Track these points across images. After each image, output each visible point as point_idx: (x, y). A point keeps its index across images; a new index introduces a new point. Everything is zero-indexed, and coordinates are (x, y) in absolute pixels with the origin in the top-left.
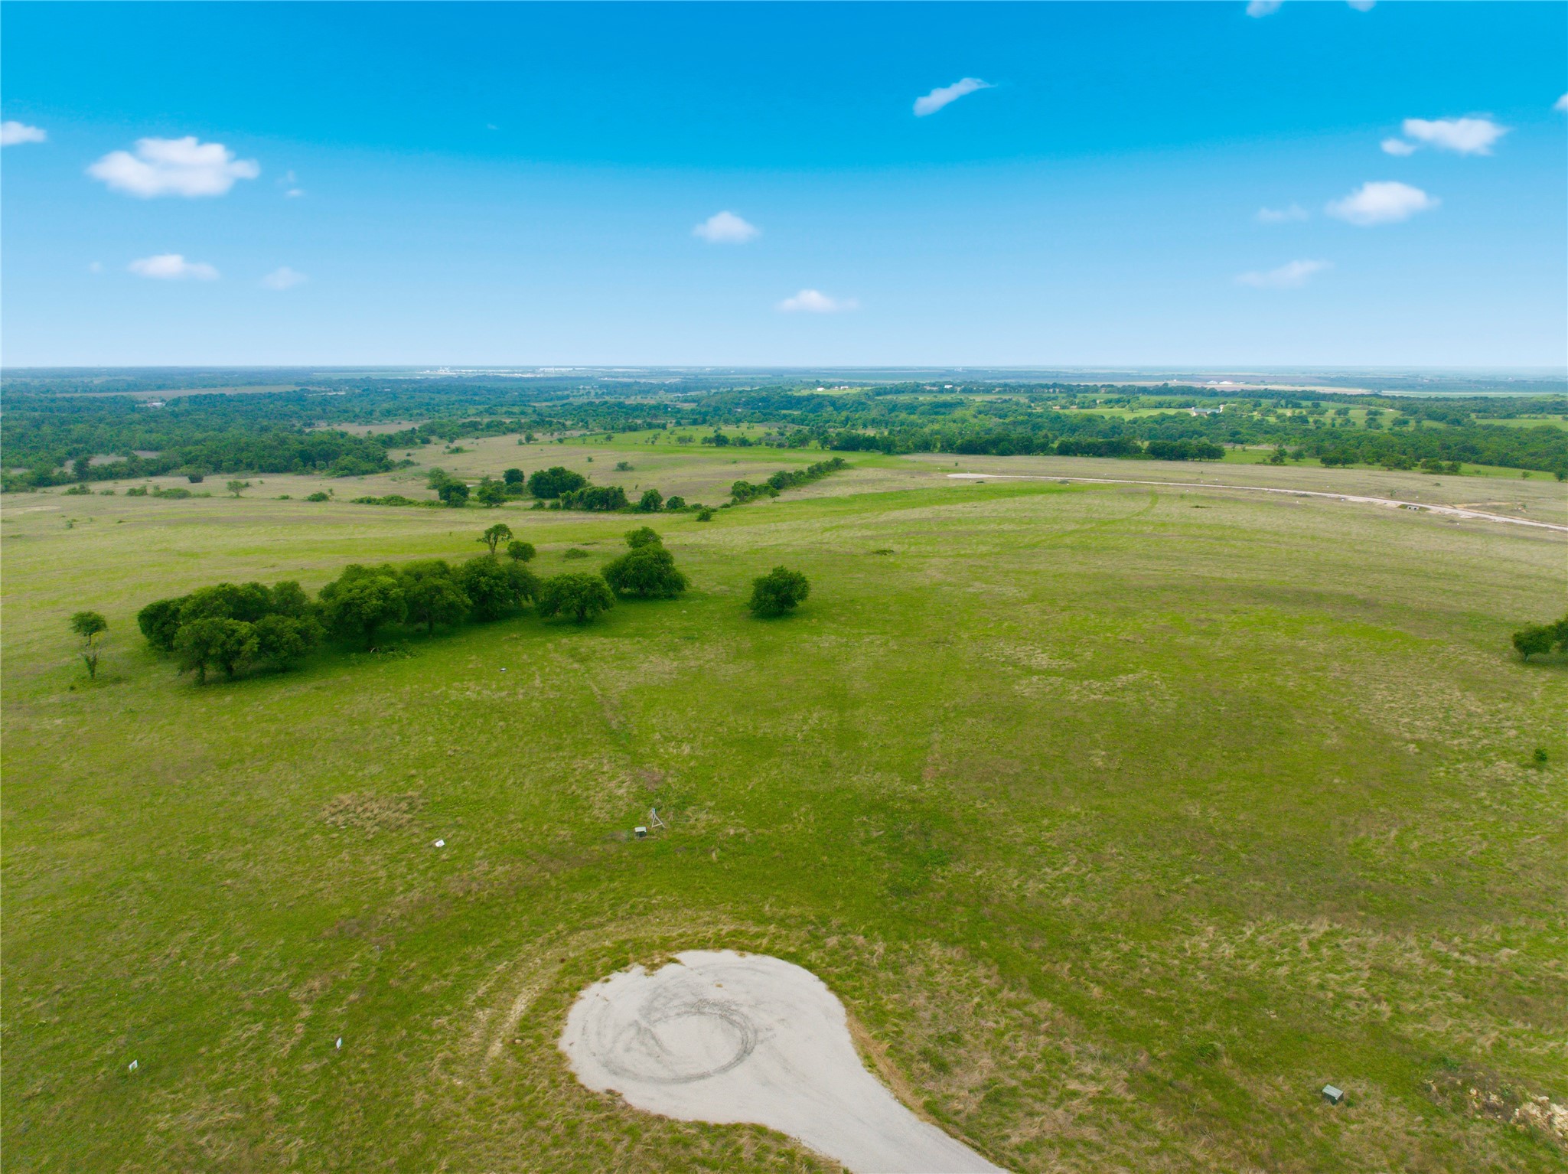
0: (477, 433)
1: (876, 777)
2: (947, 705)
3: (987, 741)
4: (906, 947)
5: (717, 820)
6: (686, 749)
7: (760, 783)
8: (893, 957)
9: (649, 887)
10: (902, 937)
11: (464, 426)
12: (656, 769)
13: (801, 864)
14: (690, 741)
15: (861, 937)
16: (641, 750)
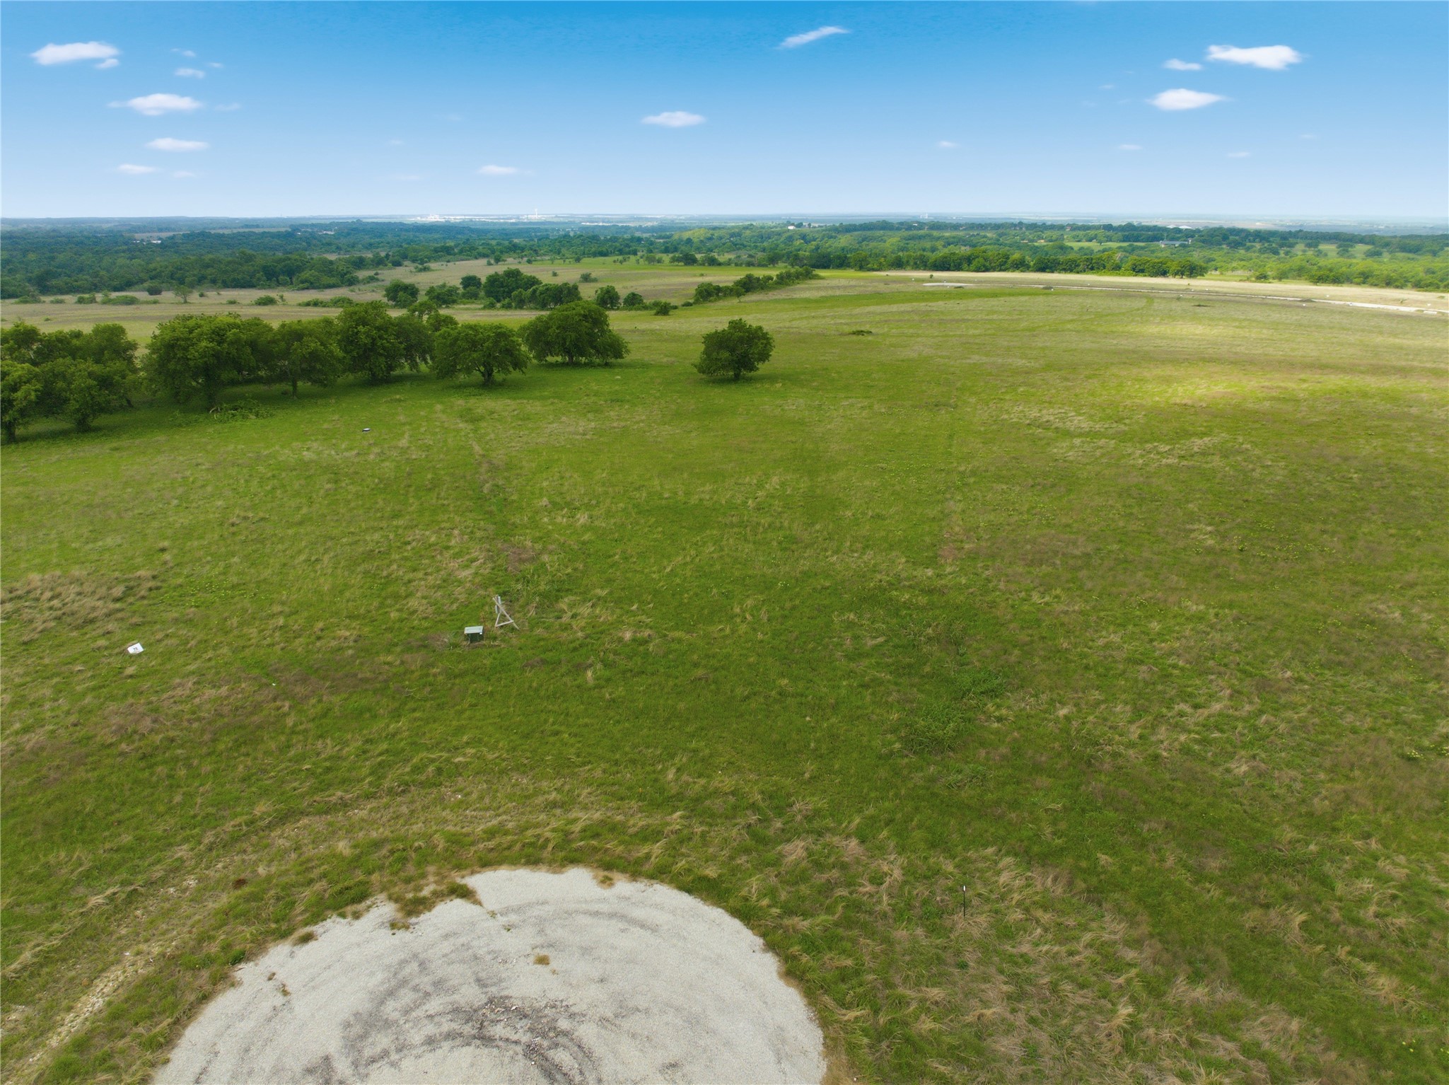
0: (449, 257)
1: (865, 558)
2: (962, 469)
3: (1028, 512)
4: (949, 867)
5: (605, 615)
6: (582, 518)
7: (685, 564)
8: (921, 890)
9: (460, 730)
10: (937, 843)
11: (436, 250)
12: (529, 544)
13: (740, 691)
14: (588, 507)
15: (854, 842)
16: (516, 519)
